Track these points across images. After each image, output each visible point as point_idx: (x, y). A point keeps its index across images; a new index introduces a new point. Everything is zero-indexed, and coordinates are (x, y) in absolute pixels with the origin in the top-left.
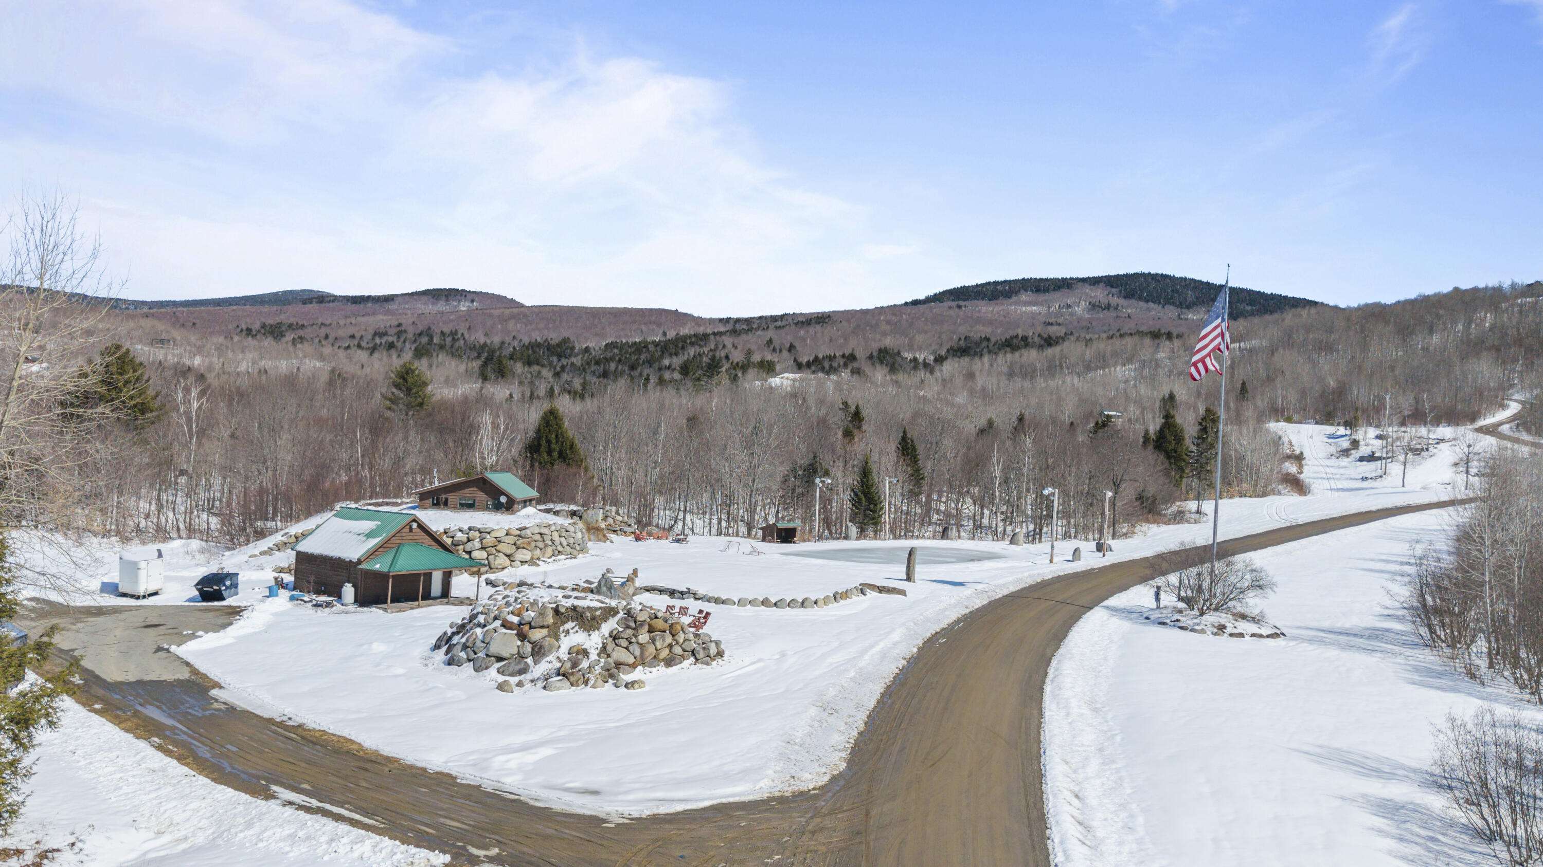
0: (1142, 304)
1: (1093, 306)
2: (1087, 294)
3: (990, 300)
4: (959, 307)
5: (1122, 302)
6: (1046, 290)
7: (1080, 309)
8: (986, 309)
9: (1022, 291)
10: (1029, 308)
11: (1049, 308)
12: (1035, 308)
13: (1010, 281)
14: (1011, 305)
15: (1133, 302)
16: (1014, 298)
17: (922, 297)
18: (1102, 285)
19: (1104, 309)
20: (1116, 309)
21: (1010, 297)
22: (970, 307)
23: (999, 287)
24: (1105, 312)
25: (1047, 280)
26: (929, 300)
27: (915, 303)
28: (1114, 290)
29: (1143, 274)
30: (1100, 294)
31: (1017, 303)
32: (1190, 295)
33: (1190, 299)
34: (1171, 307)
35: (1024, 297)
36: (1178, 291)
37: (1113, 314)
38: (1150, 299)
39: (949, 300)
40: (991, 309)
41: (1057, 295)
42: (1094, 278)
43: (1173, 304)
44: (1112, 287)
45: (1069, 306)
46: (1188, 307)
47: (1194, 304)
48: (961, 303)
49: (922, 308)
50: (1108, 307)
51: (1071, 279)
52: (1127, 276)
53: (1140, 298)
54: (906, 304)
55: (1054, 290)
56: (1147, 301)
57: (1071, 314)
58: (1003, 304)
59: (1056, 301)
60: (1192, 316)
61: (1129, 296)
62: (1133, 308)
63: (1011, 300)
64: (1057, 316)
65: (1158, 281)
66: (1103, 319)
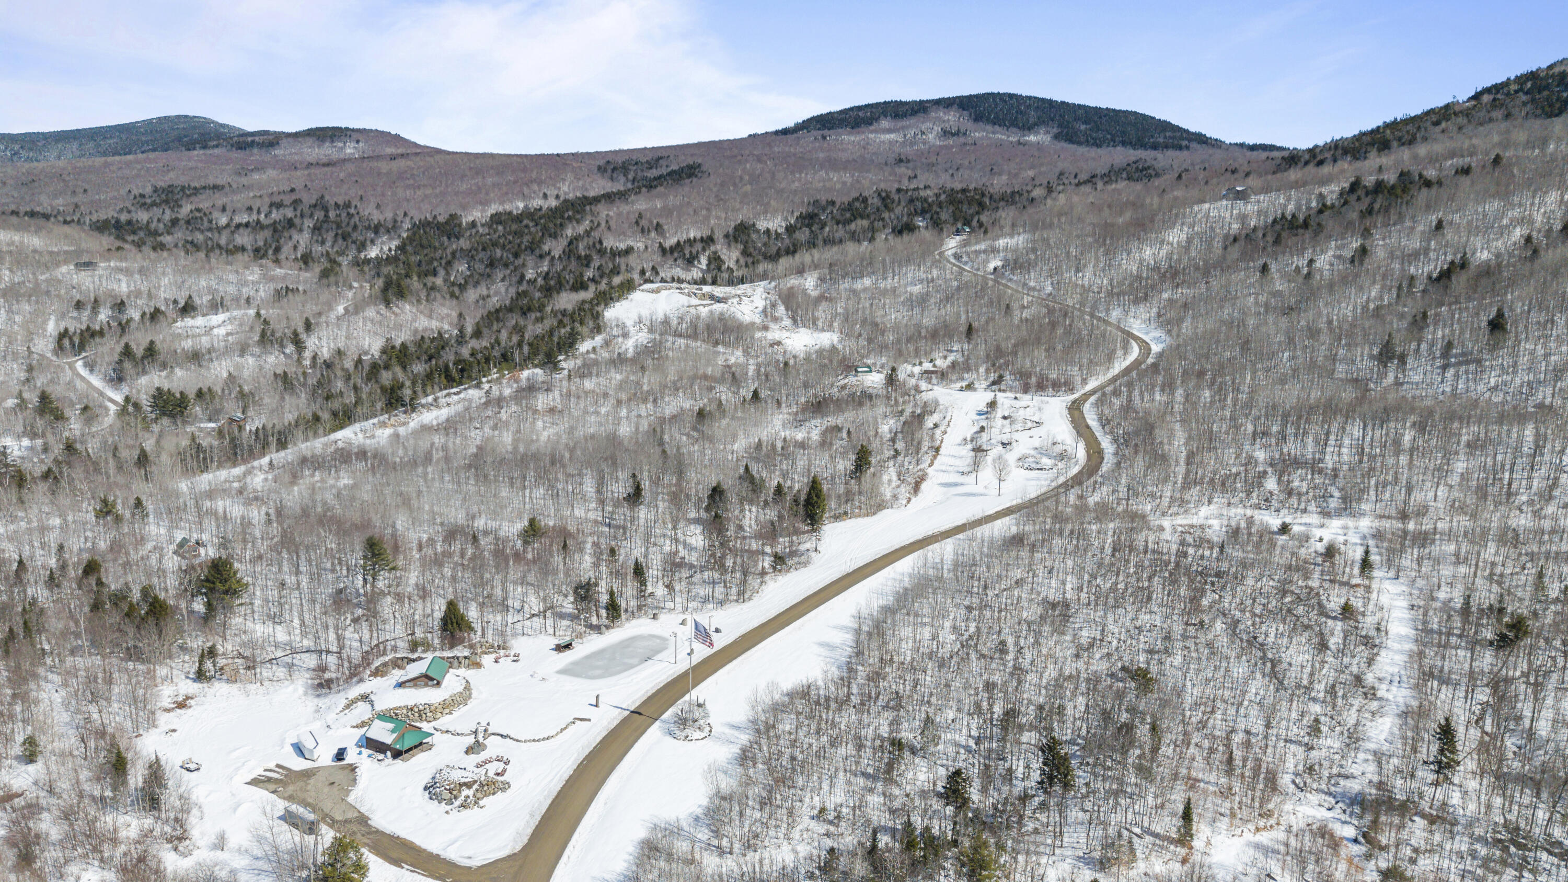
0: (989, 127)
1: (946, 133)
2: (939, 119)
3: (853, 128)
5: (971, 125)
6: (904, 116)
7: (932, 137)
8: (848, 138)
9: (882, 117)
10: (888, 136)
11: (905, 136)
12: (892, 136)
13: (873, 105)
14: (872, 132)
15: (981, 125)
16: (875, 126)
17: (790, 124)
18: (955, 107)
19: (953, 135)
20: (965, 134)
21: (871, 124)
22: (833, 136)
23: (860, 114)
24: (955, 138)
25: (906, 103)
26: (797, 128)
27: (785, 132)
28: (965, 112)
29: (993, 95)
30: (952, 118)
31: (876, 131)
32: (1033, 115)
33: (1031, 120)
34: (1014, 130)
35: (885, 123)
36: (1021, 112)
37: (962, 140)
38: (998, 121)
39: (816, 129)
40: (852, 138)
41: (912, 121)
42: (949, 99)
43: (1017, 126)
44: (964, 109)
45: (923, 133)
47: (1036, 124)
48: (826, 132)
49: (789, 138)
50: (958, 132)
51: (928, 101)
52: (977, 96)
53: (988, 121)
54: (778, 131)
55: (911, 114)
56: (994, 124)
57: (924, 143)
58: (863, 133)
59: (913, 127)
60: (1032, 138)
61: (978, 118)
62: (980, 133)
63: (872, 128)
64: (912, 144)
65: (1005, 102)
66: (952, 147)
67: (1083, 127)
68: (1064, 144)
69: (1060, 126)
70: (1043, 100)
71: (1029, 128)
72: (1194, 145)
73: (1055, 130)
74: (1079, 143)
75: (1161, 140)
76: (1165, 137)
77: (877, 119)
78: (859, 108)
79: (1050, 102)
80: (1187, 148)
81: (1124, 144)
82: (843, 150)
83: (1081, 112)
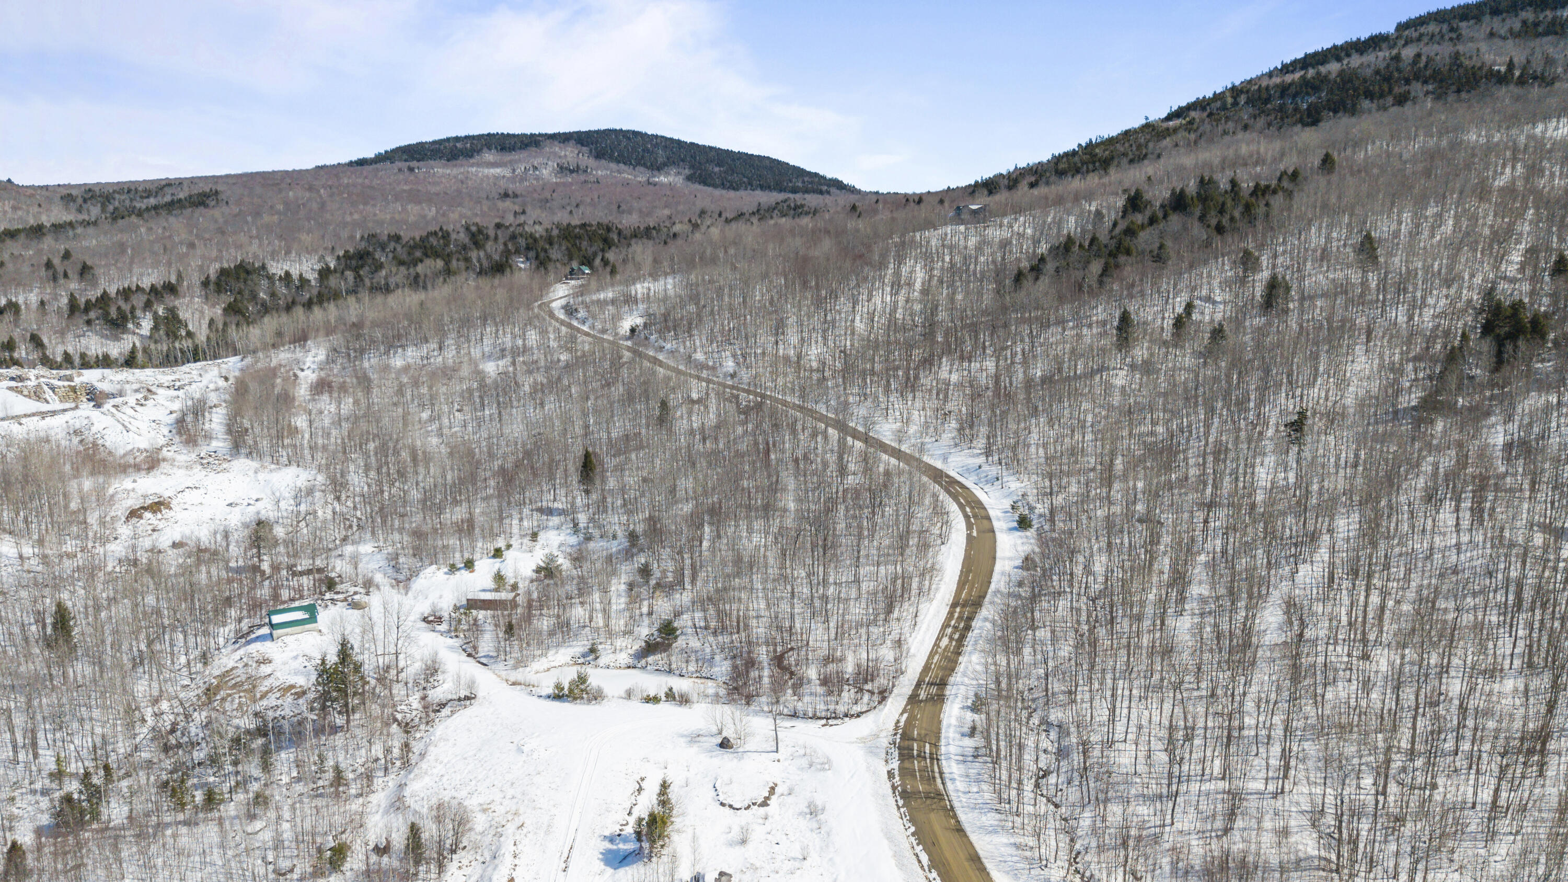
0: (613, 165)
1: (563, 169)
2: (555, 154)
3: (448, 160)
4: (411, 169)
5: (592, 162)
6: (512, 149)
7: (547, 173)
8: (440, 170)
9: (485, 150)
10: (492, 170)
11: (514, 170)
12: (498, 170)
13: (473, 137)
14: (472, 165)
15: (603, 162)
16: (477, 159)
17: (371, 155)
18: (572, 142)
19: (572, 171)
20: (585, 171)
21: (471, 156)
22: (423, 168)
23: (459, 145)
24: (574, 175)
25: (514, 135)
26: (380, 159)
27: (362, 162)
28: (584, 149)
29: (615, 130)
30: (570, 154)
31: (477, 165)
32: (661, 155)
33: (660, 160)
34: (642, 169)
35: (489, 156)
36: (648, 151)
37: (582, 177)
38: (623, 159)
39: (401, 160)
40: (448, 171)
41: (522, 155)
42: (565, 134)
43: (645, 165)
44: (583, 145)
45: (535, 168)
46: (659, 169)
47: (665, 165)
48: (414, 164)
49: (367, 168)
50: (576, 170)
51: (540, 135)
52: (598, 132)
53: (611, 158)
54: (351, 164)
55: (521, 148)
56: (619, 162)
57: (537, 179)
58: (462, 166)
59: (522, 161)
60: (663, 179)
61: (599, 155)
62: (603, 171)
63: (472, 161)
64: (522, 179)
65: (629, 139)
66: (571, 184)
67: (717, 169)
68: (698, 186)
69: (692, 167)
70: (671, 140)
71: (658, 168)
72: (833, 190)
73: (687, 172)
74: (715, 186)
75: (800, 184)
76: (803, 182)
77: (479, 151)
78: (457, 139)
79: (679, 142)
80: (828, 193)
81: (762, 188)
82: (434, 184)
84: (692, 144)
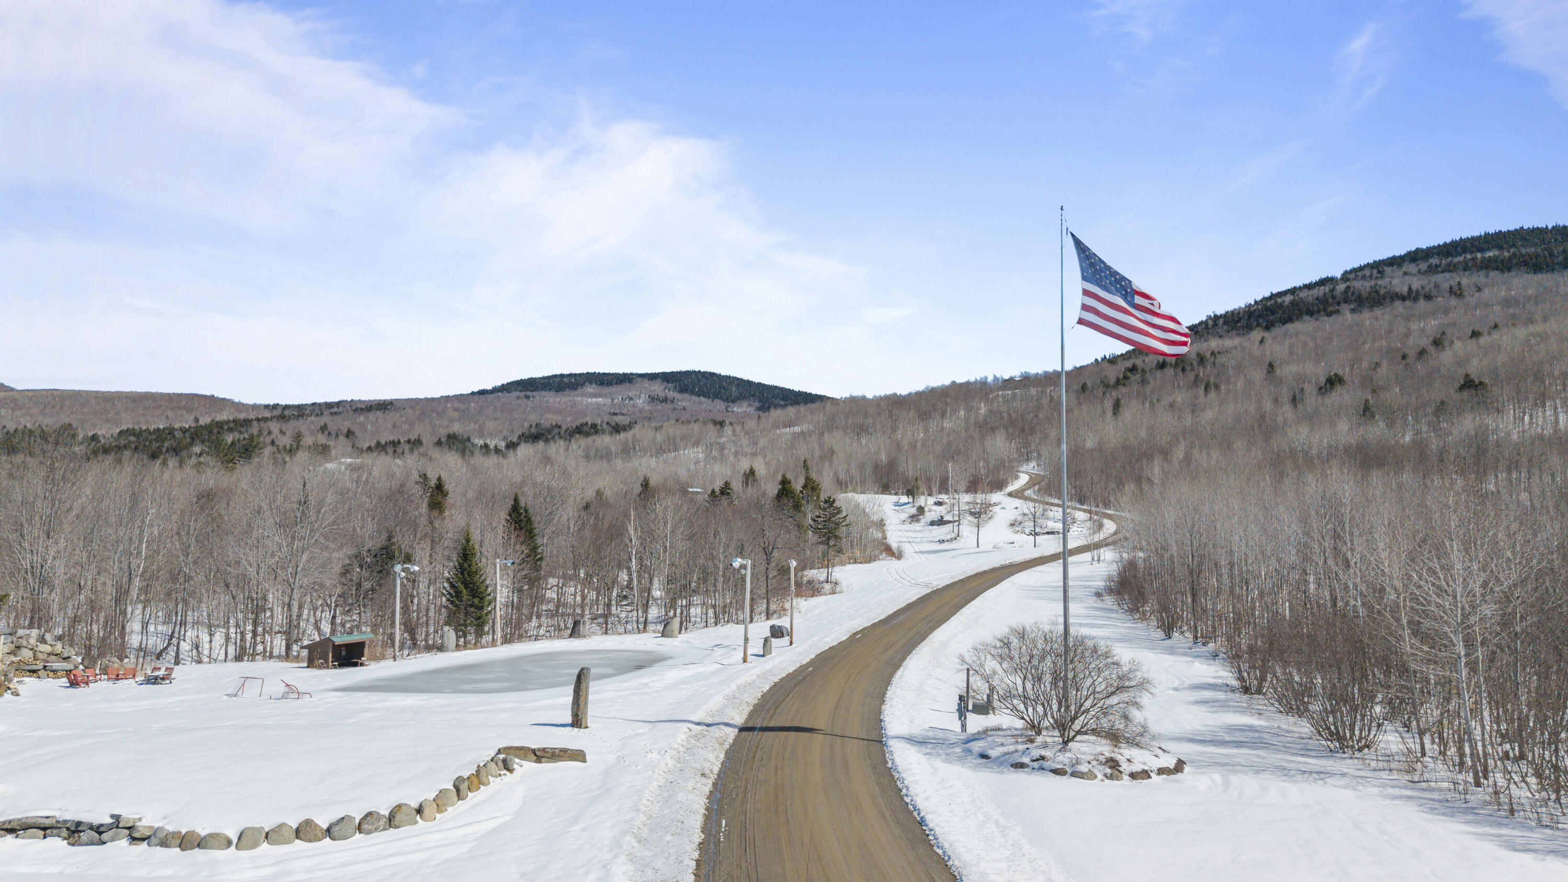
0: (695, 398)
1: (653, 399)
2: (646, 388)
3: (557, 391)
4: (527, 397)
5: (677, 396)
6: (610, 384)
7: (640, 402)
8: (552, 398)
9: (587, 384)
10: (594, 400)
11: (613, 400)
12: (600, 400)
13: (575, 375)
14: (577, 396)
15: (686, 396)
16: (580, 391)
17: (489, 388)
18: (659, 380)
19: (661, 402)
20: (672, 401)
21: (576, 389)
22: (538, 397)
23: (565, 380)
24: (663, 404)
25: (609, 374)
26: (495, 390)
27: (482, 392)
28: (670, 385)
29: (694, 372)
30: (658, 388)
31: (582, 395)
32: (734, 391)
33: (734, 395)
34: (719, 401)
35: (590, 389)
36: (724, 387)
37: (670, 406)
38: (701, 393)
39: (517, 390)
40: (558, 399)
41: (620, 388)
42: (652, 374)
43: (721, 399)
44: (668, 382)
45: (631, 399)
46: (733, 401)
47: (738, 398)
48: (529, 393)
49: (490, 397)
50: (665, 400)
51: (631, 374)
52: (680, 373)
53: (693, 393)
54: (473, 393)
55: (617, 383)
56: (699, 396)
57: (633, 406)
58: (569, 395)
59: (619, 394)
60: (737, 409)
61: (683, 390)
62: (686, 402)
63: (577, 392)
65: (707, 378)
66: (661, 410)
67: (782, 403)
69: (761, 401)
70: (740, 380)
73: (757, 404)
77: (583, 385)
78: (562, 376)
79: (747, 382)
83: (778, 391)
84: (759, 384)
